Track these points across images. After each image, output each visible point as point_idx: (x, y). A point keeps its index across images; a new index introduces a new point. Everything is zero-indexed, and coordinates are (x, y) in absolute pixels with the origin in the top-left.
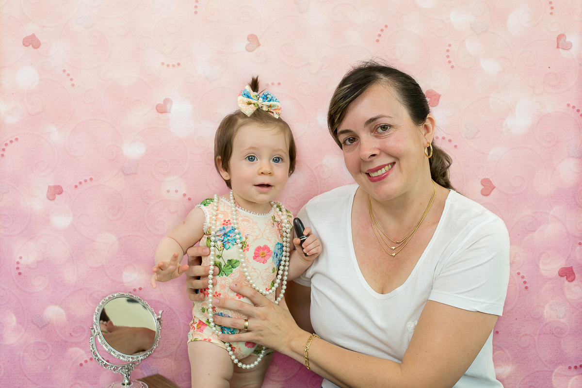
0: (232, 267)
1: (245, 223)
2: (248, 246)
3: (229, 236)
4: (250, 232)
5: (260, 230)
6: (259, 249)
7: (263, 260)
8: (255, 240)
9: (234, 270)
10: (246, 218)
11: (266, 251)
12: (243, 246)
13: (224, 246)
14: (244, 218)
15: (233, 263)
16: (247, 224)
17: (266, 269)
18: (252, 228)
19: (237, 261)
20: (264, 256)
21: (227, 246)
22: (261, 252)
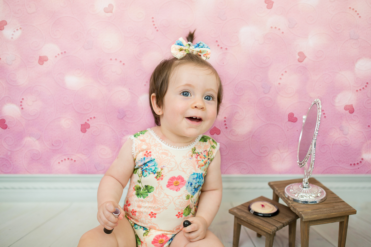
0: (148, 192)
1: (164, 156)
2: (162, 176)
3: (147, 165)
4: (167, 165)
5: (176, 163)
6: (173, 179)
7: (176, 188)
8: (170, 171)
9: (149, 194)
10: (166, 151)
11: (179, 181)
12: (158, 175)
13: (142, 174)
14: (164, 151)
15: (149, 188)
16: (165, 157)
17: (179, 196)
18: (168, 161)
19: (152, 188)
20: (177, 185)
21: (145, 173)
22: (175, 181)
